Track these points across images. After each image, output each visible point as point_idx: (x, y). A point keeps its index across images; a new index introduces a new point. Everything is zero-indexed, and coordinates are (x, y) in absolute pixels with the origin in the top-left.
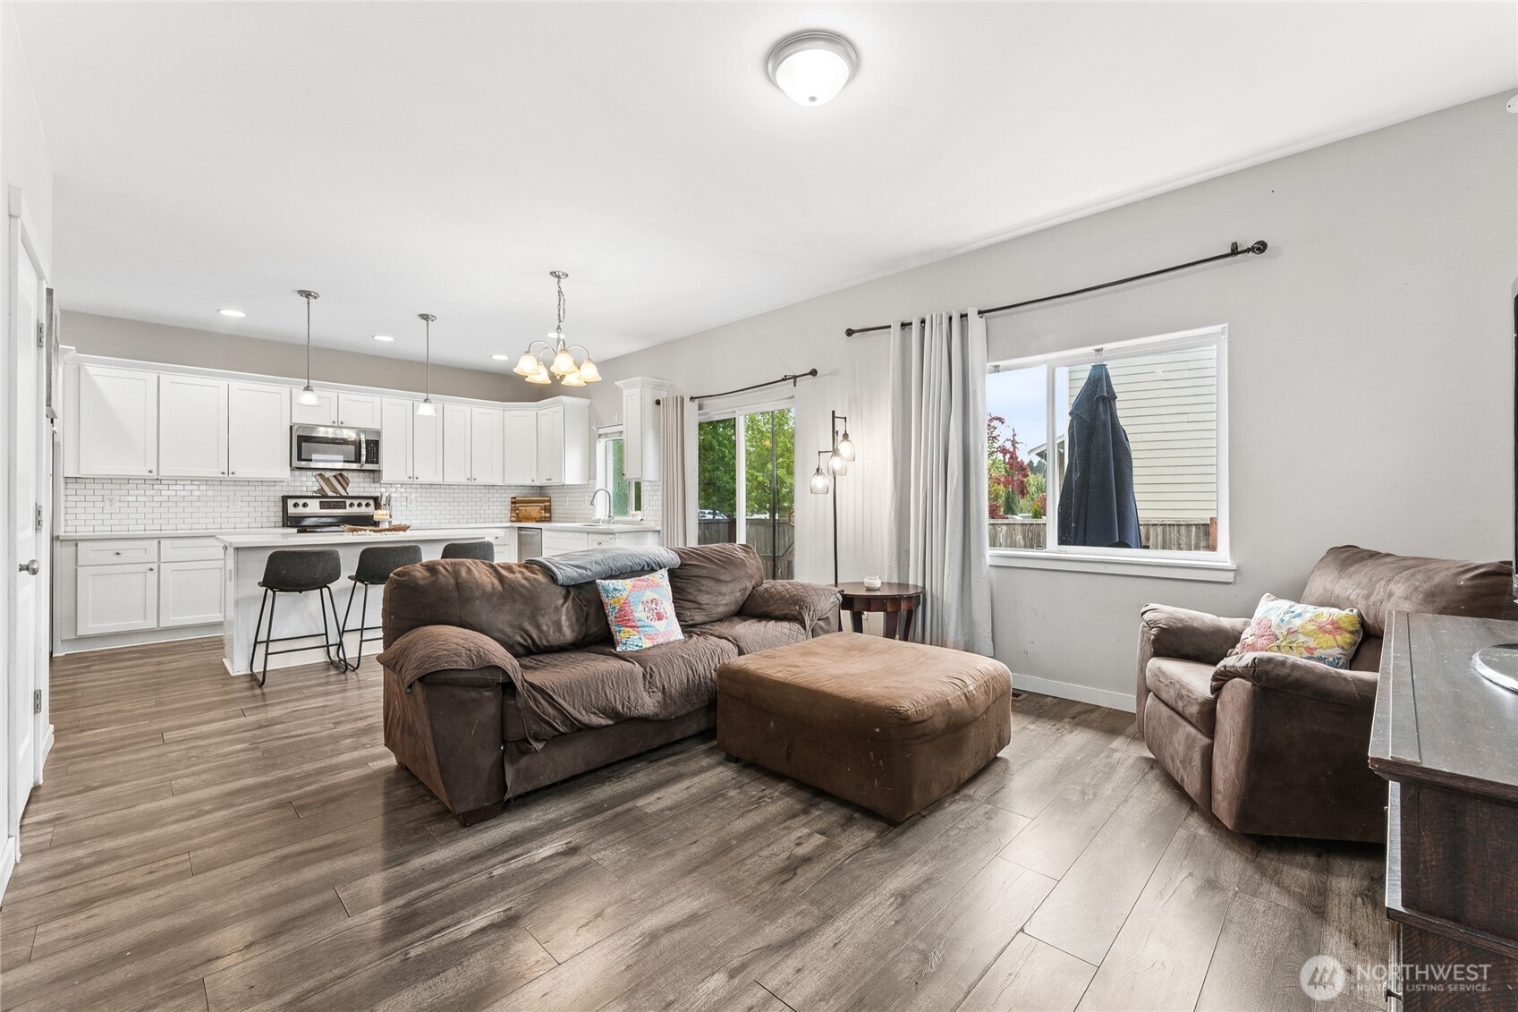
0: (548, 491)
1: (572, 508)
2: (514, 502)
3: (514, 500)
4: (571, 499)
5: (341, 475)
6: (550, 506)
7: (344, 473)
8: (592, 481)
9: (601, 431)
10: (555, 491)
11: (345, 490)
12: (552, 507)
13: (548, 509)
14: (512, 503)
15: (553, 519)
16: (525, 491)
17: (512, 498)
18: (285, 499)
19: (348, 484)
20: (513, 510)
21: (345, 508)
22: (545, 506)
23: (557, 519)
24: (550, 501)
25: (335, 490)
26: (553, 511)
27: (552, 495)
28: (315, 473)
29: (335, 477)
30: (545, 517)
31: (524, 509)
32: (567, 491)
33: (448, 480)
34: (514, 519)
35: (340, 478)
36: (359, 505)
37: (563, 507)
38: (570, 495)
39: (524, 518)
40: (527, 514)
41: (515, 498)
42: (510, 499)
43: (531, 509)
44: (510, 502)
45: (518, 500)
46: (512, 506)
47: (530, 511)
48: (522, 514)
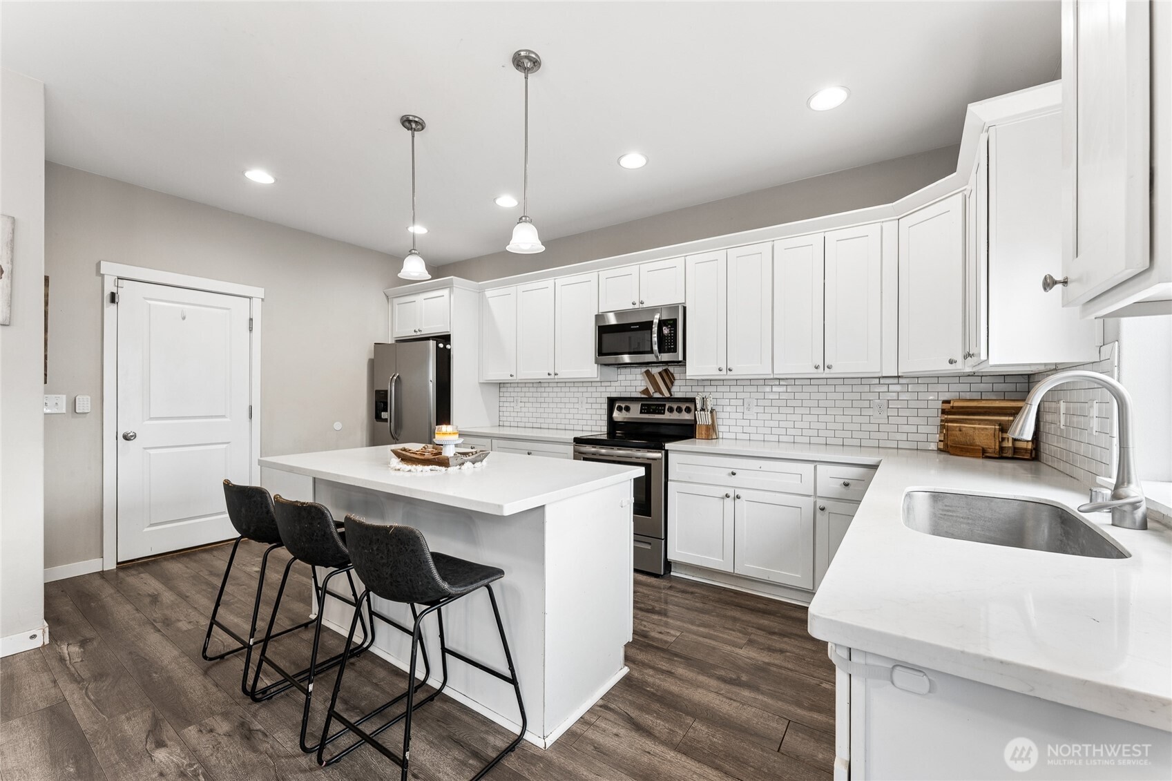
0: (1035, 385)
2: (949, 410)
3: (947, 406)
5: (666, 371)
7: (671, 369)
8: (1108, 350)
11: (669, 390)
14: (944, 412)
15: (1043, 457)
17: (945, 402)
18: (612, 402)
19: (672, 383)
20: (941, 426)
21: (664, 413)
25: (658, 390)
26: (1043, 437)
28: (644, 370)
29: (660, 373)
30: (1017, 450)
31: (959, 428)
33: (781, 370)
34: (942, 445)
35: (664, 375)
36: (679, 410)
39: (956, 447)
40: (963, 439)
41: (948, 402)
42: (939, 405)
43: (974, 428)
44: (940, 411)
45: (953, 407)
46: (942, 421)
47: (971, 432)
48: (952, 438)
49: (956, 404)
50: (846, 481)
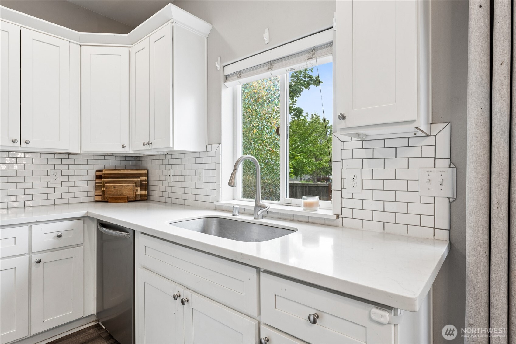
0: (144, 163)
1: (178, 184)
2: (100, 176)
3: (99, 174)
4: (178, 173)
6: (148, 181)
8: (214, 147)
9: (229, 70)
10: (154, 162)
12: (151, 183)
13: (145, 186)
14: (98, 177)
15: (152, 198)
16: (113, 162)
17: (97, 171)
20: (98, 186)
22: (141, 181)
23: (157, 199)
24: (147, 175)
26: (151, 188)
27: (150, 168)
30: (141, 195)
31: (112, 186)
32: (172, 162)
34: (99, 198)
37: (165, 184)
38: (175, 167)
39: (112, 198)
40: (116, 193)
41: (101, 171)
42: (93, 173)
43: (122, 186)
44: (95, 177)
45: (104, 174)
46: (96, 183)
47: (120, 188)
48: (109, 192)
49: (106, 172)
50: (59, 234)
